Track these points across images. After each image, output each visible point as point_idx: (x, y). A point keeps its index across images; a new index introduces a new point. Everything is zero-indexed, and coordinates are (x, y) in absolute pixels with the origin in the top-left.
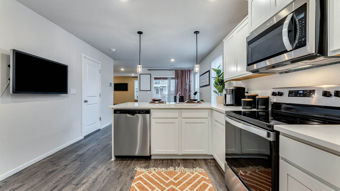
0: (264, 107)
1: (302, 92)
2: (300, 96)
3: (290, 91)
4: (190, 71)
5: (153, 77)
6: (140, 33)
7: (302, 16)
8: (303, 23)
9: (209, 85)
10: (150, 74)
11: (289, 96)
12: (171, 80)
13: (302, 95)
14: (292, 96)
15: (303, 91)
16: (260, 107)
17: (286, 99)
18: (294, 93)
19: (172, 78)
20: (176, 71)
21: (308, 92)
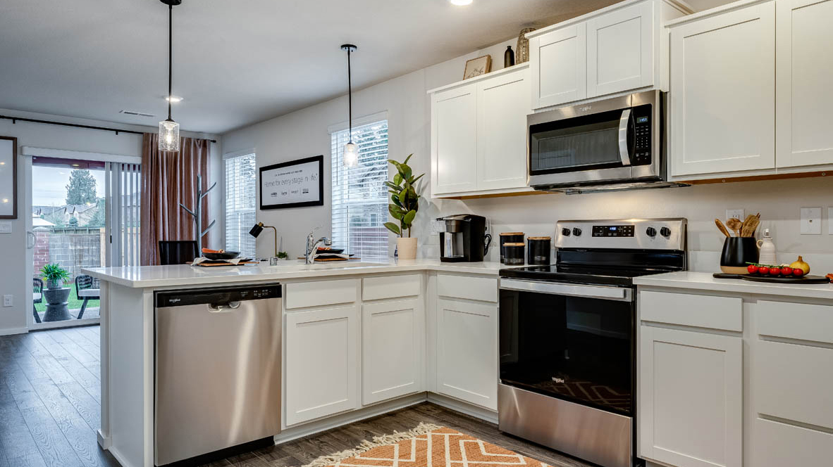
0: (544, 258)
1: (614, 229)
2: (612, 236)
3: (594, 227)
4: (205, 146)
7: (644, 120)
8: (647, 131)
9: (320, 202)
10: (14, 139)
11: (593, 235)
13: (615, 234)
14: (599, 236)
15: (617, 227)
16: (537, 259)
17: (588, 241)
18: (601, 230)
20: (144, 138)
21: (625, 229)
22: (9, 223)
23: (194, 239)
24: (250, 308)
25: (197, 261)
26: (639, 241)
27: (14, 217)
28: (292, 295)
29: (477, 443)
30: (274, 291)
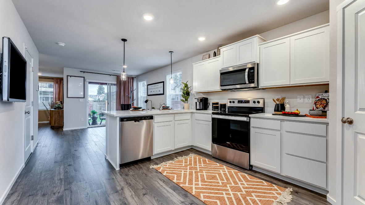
0: (224, 109)
1: (244, 101)
3: (238, 101)
4: (133, 79)
5: (88, 81)
6: (124, 40)
7: (252, 71)
8: (253, 74)
9: (163, 94)
10: (84, 77)
11: (238, 103)
12: (112, 86)
13: (244, 103)
15: (245, 101)
16: (222, 109)
17: (236, 104)
18: (240, 102)
19: (113, 84)
20: (117, 77)
21: (247, 101)
22: (83, 99)
23: (130, 104)
24: (145, 122)
25: (131, 109)
26: (251, 105)
27: (84, 98)
28: (156, 119)
29: (206, 160)
30: (151, 117)
